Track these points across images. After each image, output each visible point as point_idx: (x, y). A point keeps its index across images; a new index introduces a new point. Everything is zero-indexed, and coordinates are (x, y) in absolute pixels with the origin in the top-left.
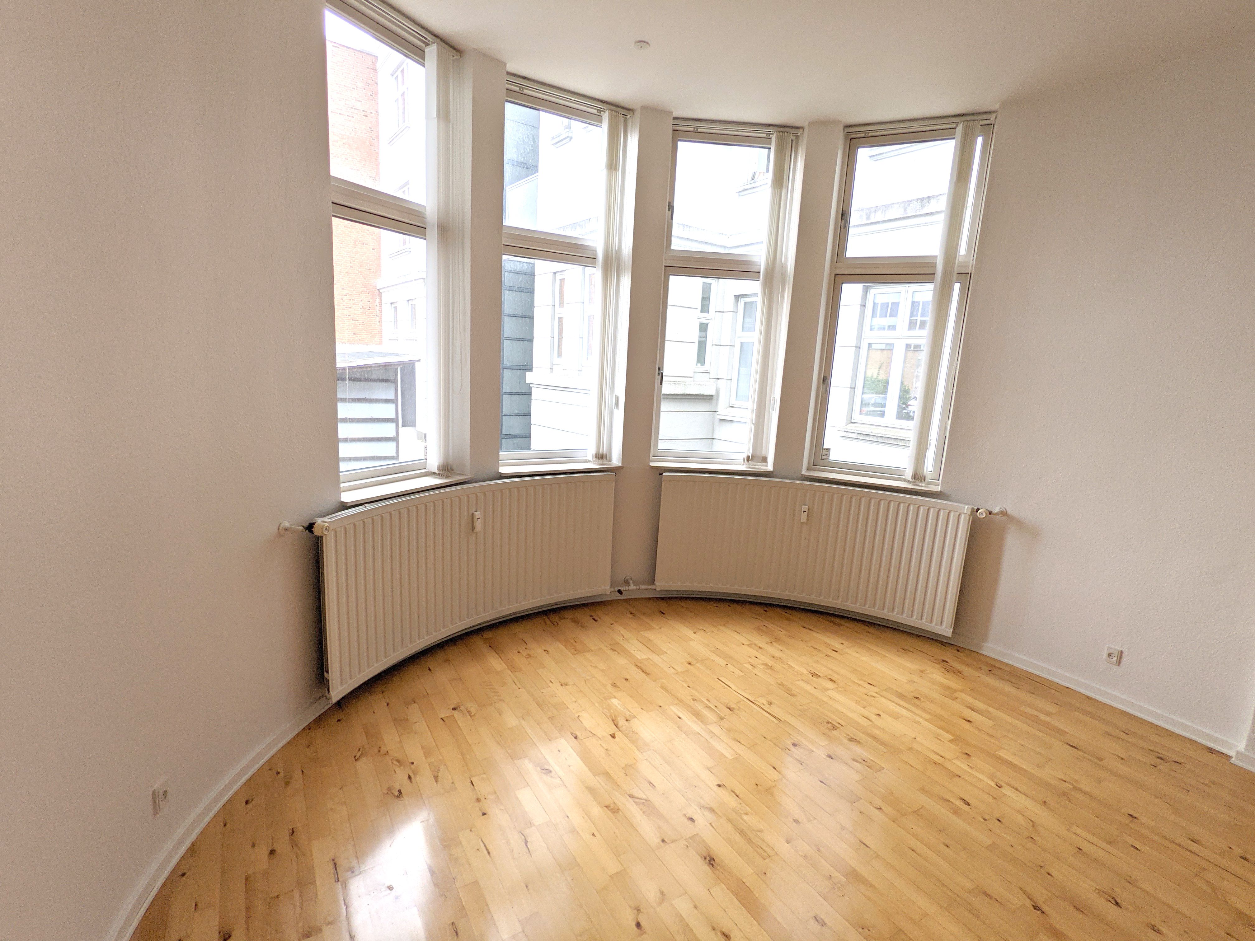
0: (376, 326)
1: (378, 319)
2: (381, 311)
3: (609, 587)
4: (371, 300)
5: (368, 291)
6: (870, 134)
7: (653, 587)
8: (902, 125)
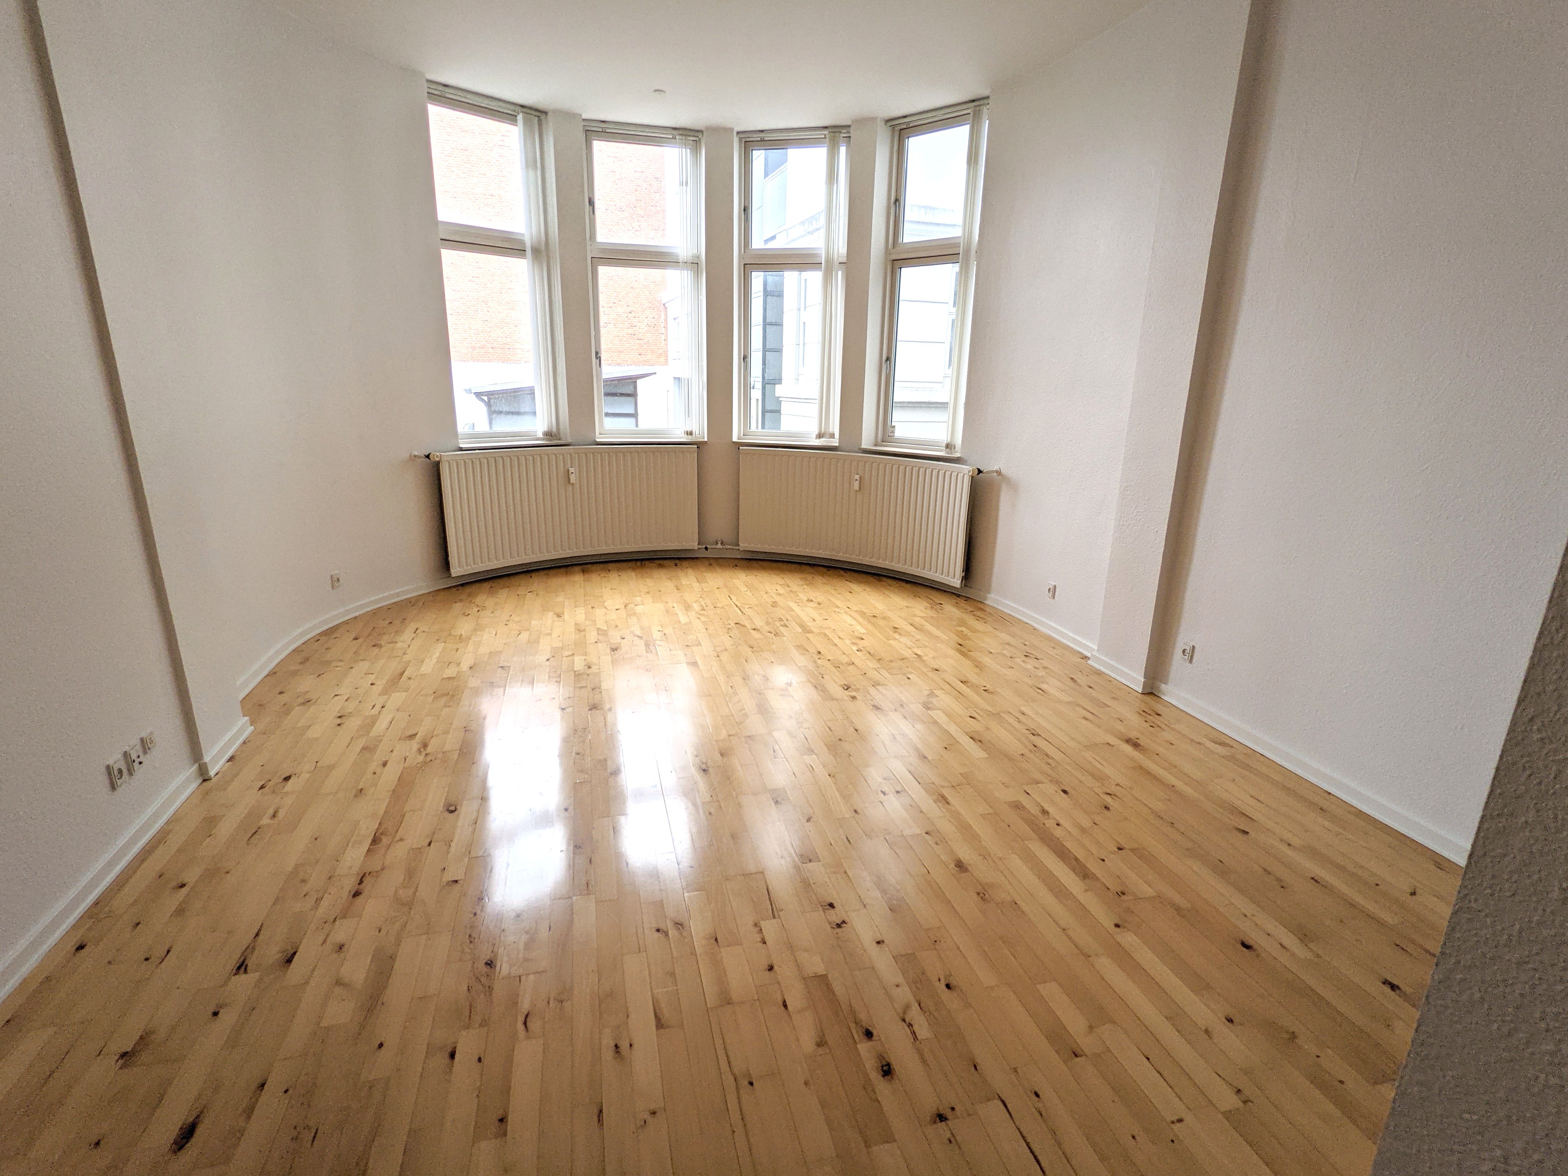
0: (662, 345)
1: (663, 337)
2: (666, 327)
3: (697, 544)
4: (657, 317)
5: (653, 306)
6: (911, 125)
7: (737, 548)
8: (929, 115)
